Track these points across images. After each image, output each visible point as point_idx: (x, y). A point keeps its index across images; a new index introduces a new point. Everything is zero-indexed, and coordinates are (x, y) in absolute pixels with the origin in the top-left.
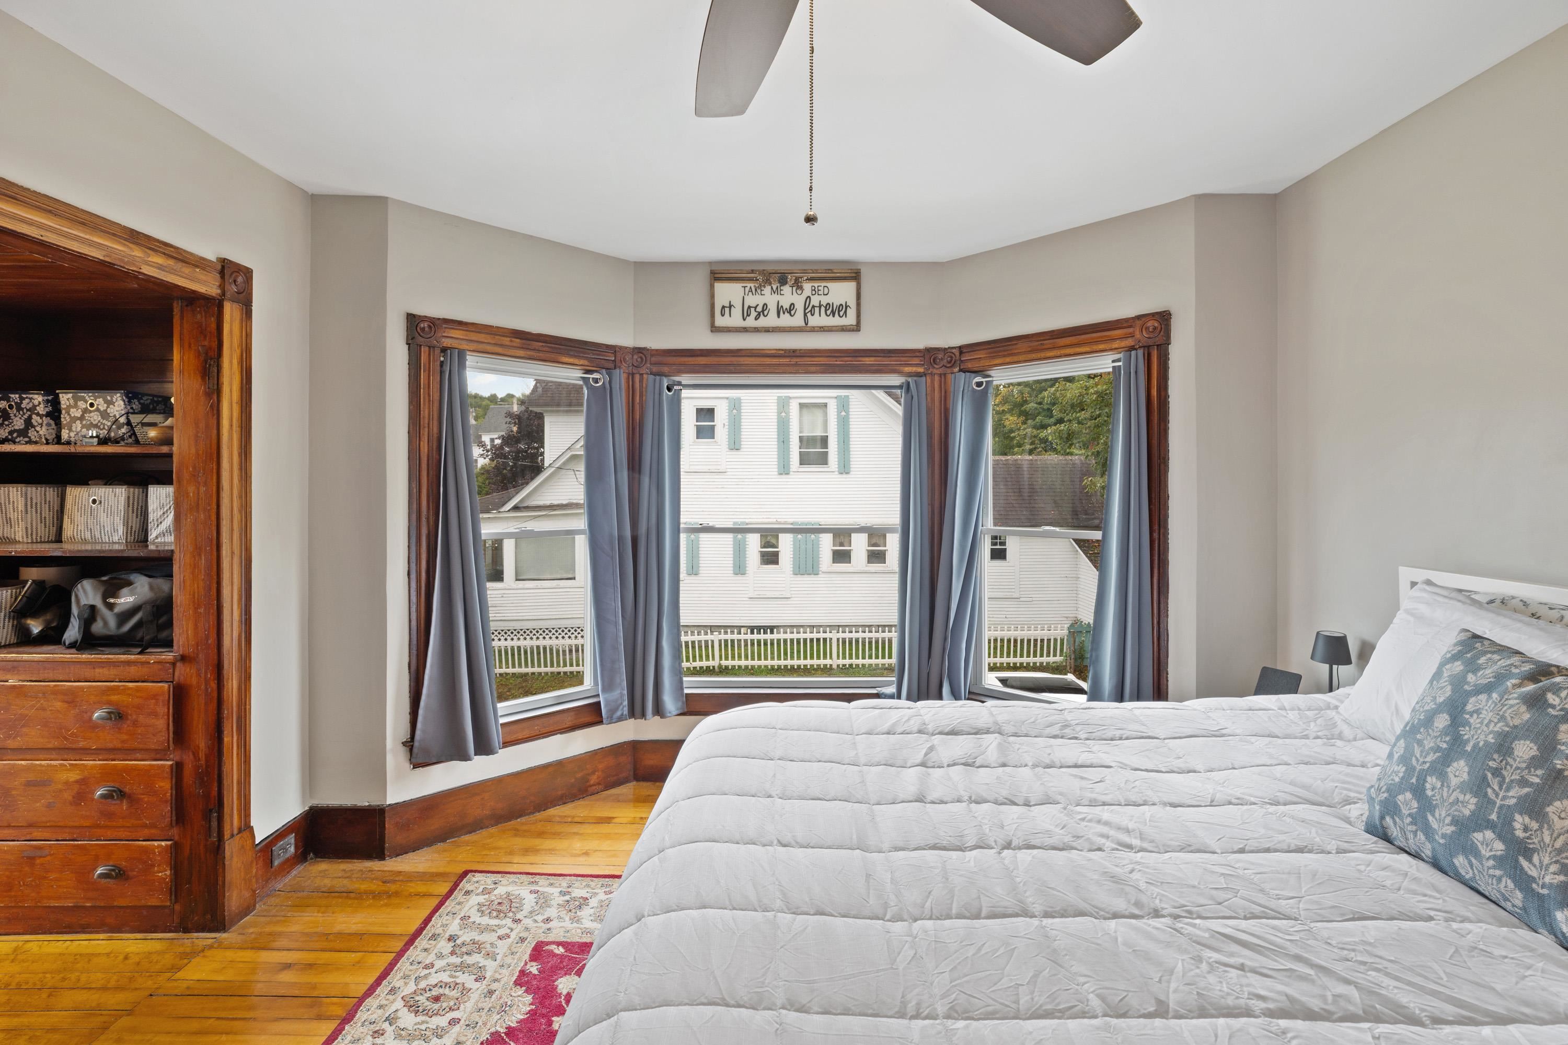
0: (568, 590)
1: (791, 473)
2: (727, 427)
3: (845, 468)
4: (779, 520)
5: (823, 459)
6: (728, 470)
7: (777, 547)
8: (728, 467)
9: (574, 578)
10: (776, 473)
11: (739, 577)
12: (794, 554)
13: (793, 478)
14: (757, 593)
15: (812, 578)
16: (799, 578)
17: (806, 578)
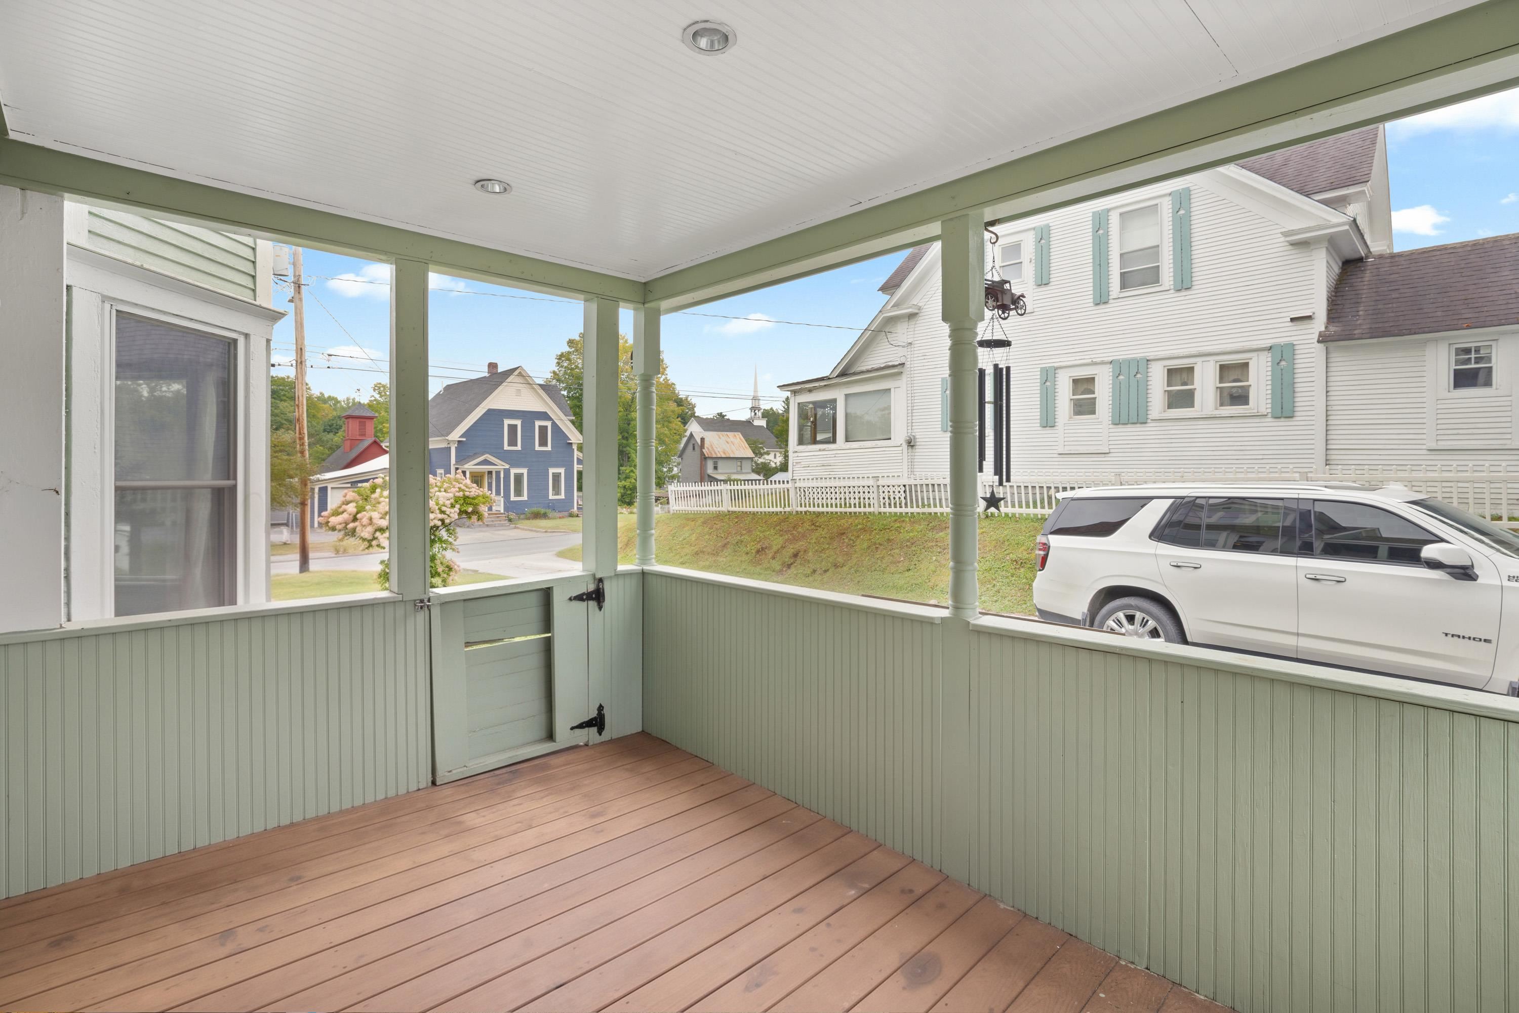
0: (887, 449)
1: (1111, 301)
2: (1034, 261)
3: (1184, 284)
4: (1094, 360)
5: (1152, 277)
6: (1035, 310)
7: (1093, 393)
8: (1035, 306)
9: (890, 439)
10: (1092, 304)
11: (1048, 431)
12: (1112, 400)
13: (1112, 306)
14: (1067, 448)
15: (1138, 428)
16: (1121, 429)
17: (1130, 429)
